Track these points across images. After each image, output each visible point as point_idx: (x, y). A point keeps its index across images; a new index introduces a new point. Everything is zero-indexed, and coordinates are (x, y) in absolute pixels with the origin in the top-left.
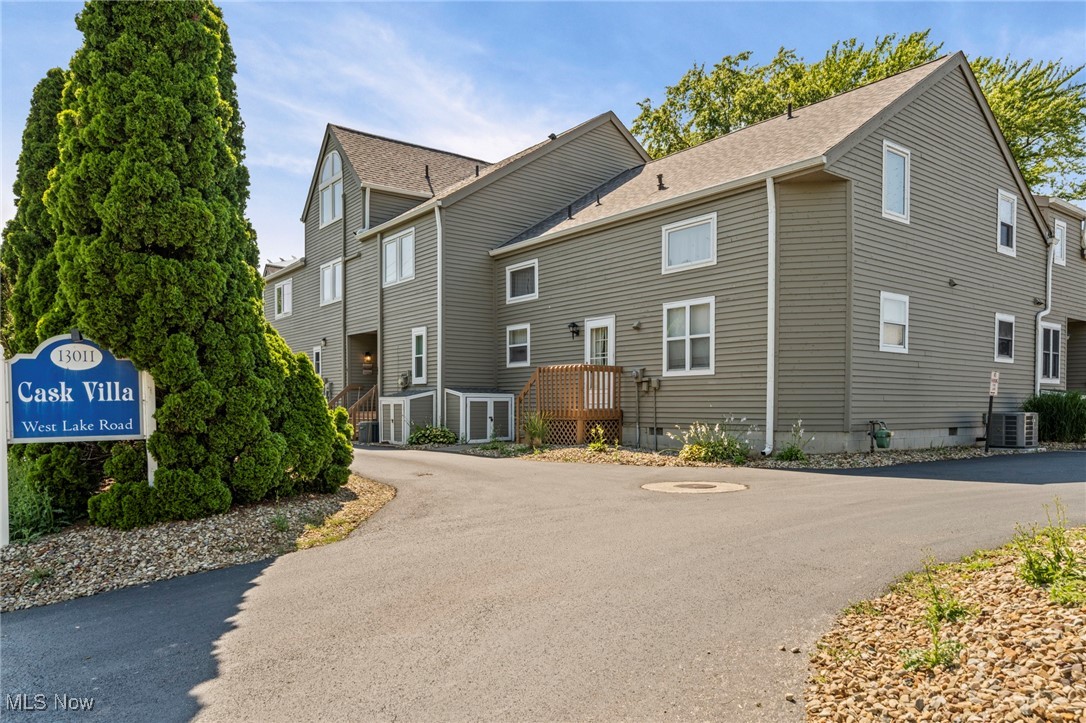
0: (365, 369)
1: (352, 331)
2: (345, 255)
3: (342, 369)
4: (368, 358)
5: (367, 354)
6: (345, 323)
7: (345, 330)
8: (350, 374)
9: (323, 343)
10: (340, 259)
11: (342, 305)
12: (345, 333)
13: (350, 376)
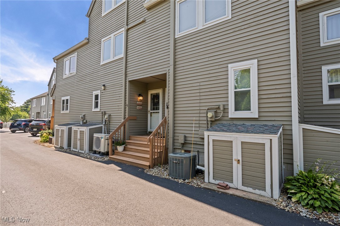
0: (138, 105)
1: (131, 78)
2: (127, 25)
3: (123, 104)
4: (141, 98)
5: (140, 95)
6: (126, 72)
7: (126, 77)
8: (129, 108)
9: (103, 88)
10: (123, 29)
11: (124, 60)
12: (126, 79)
13: (129, 110)
